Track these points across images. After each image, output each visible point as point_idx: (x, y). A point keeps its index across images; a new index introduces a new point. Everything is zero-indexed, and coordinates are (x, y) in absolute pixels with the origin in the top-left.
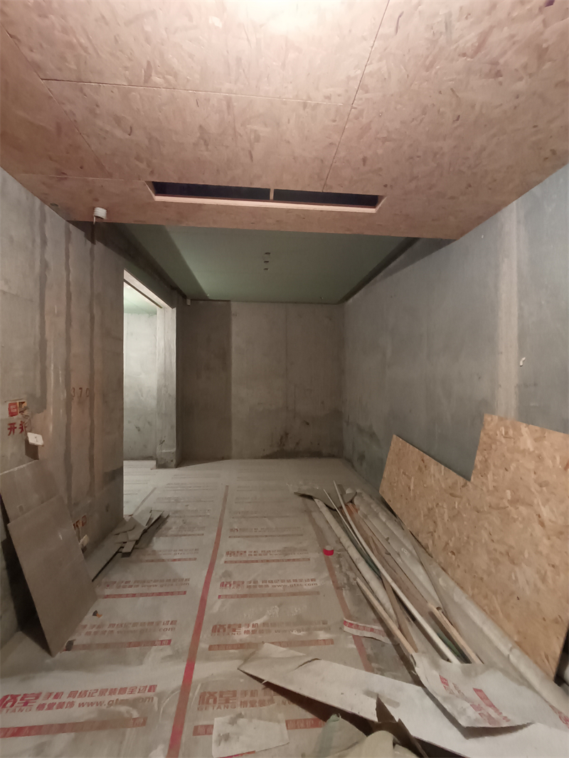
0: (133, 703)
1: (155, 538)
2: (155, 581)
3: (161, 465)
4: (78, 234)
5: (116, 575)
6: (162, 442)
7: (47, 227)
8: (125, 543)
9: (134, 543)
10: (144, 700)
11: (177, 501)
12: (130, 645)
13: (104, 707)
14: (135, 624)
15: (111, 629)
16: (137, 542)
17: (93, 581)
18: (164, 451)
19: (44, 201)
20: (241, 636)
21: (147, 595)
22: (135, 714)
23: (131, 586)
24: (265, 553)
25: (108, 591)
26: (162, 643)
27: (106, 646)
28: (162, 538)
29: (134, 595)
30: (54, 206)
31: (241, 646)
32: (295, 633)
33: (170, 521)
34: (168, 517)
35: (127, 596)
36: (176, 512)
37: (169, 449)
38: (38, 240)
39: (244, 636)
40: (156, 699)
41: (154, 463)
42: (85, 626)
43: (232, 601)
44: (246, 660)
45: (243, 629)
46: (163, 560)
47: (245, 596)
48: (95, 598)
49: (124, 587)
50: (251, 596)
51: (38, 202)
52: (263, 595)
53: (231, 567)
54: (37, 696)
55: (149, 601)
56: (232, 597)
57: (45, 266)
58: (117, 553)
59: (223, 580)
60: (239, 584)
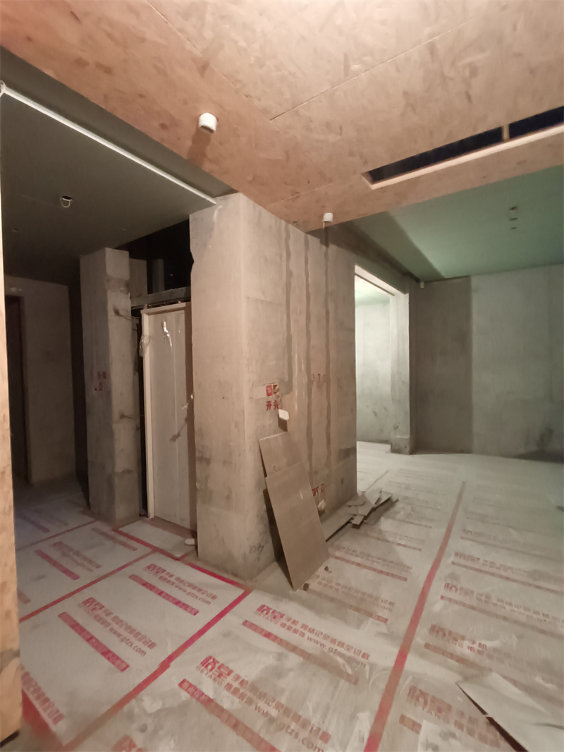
0: (350, 660)
1: (382, 519)
2: (379, 559)
3: (396, 450)
4: (315, 242)
5: (346, 541)
6: (396, 428)
7: (291, 242)
8: (356, 515)
9: (362, 518)
10: (358, 663)
11: (408, 487)
12: (351, 607)
13: (326, 650)
14: (357, 591)
15: (337, 587)
16: (366, 518)
17: (327, 541)
18: (398, 437)
19: (288, 222)
20: (463, 649)
21: (370, 568)
22: (350, 671)
23: (357, 556)
24: (506, 568)
25: (338, 554)
26: (379, 618)
27: (332, 600)
28: (390, 521)
29: (359, 565)
31: (462, 660)
32: (539, 680)
33: (399, 505)
34: (397, 501)
35: (353, 563)
36: (406, 498)
37: (404, 435)
38: (284, 255)
39: (468, 652)
40: (367, 668)
41: (388, 447)
42: (318, 576)
43: (456, 607)
44: (466, 679)
45: (467, 643)
46: (388, 541)
47: (473, 608)
48: (328, 556)
49: (351, 554)
50: (482, 611)
51: (283, 223)
52: (497, 616)
53: (459, 571)
54: (282, 616)
55: (370, 575)
56: (457, 602)
57: (290, 274)
58: (348, 522)
59: (449, 581)
60: (467, 593)
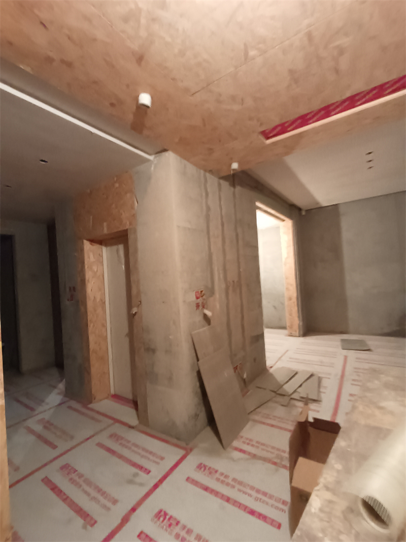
4: (225, 184)
7: (208, 185)
19: (205, 171)
30: (211, 171)
38: (204, 194)
51: (202, 172)
57: (208, 209)
